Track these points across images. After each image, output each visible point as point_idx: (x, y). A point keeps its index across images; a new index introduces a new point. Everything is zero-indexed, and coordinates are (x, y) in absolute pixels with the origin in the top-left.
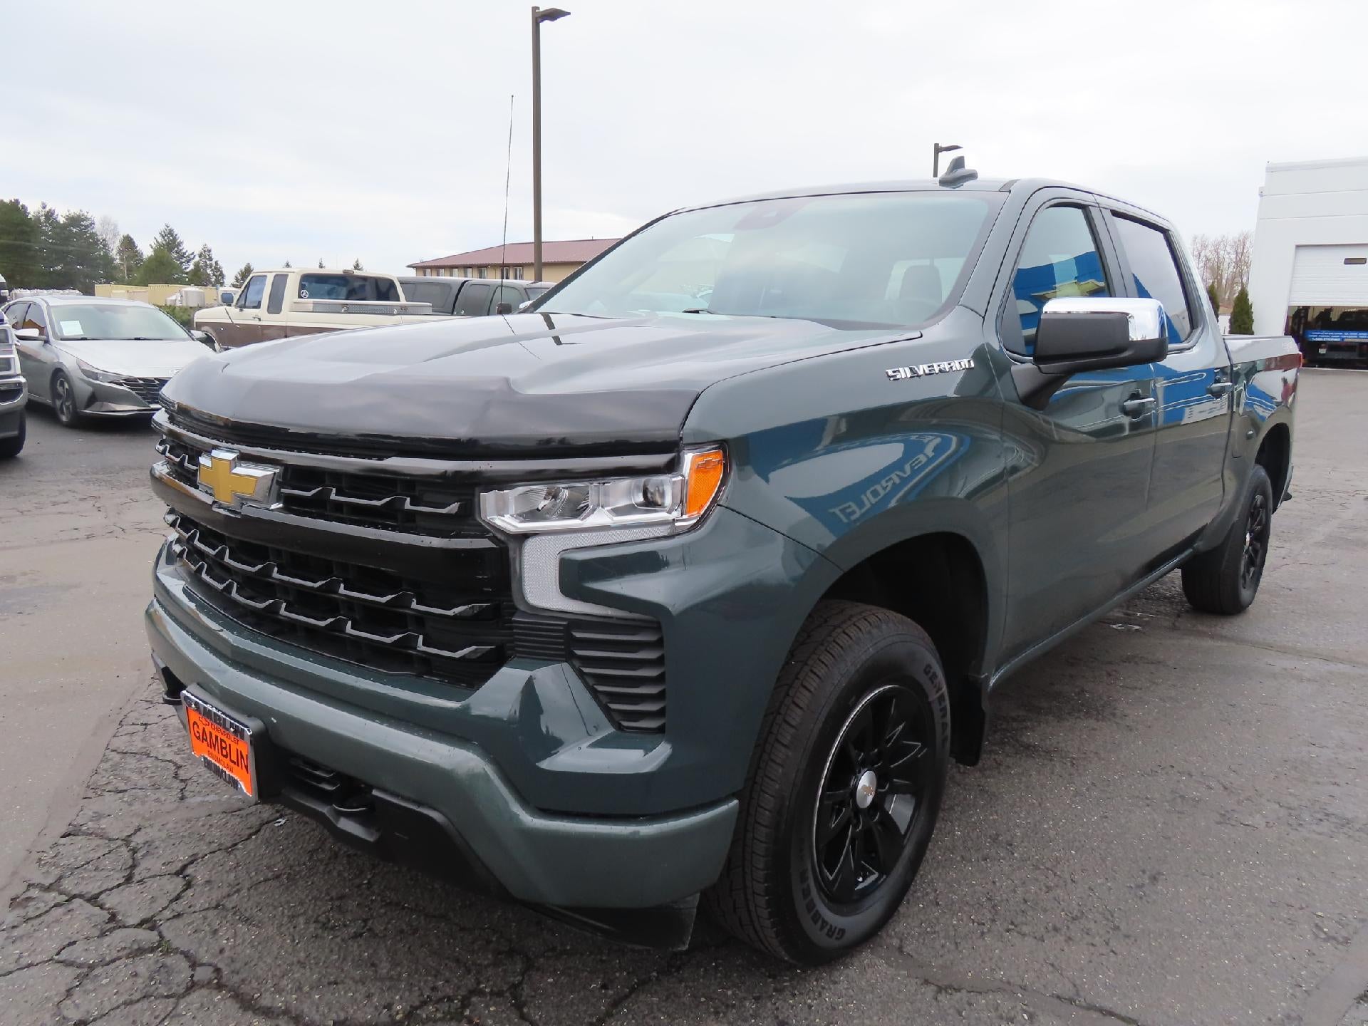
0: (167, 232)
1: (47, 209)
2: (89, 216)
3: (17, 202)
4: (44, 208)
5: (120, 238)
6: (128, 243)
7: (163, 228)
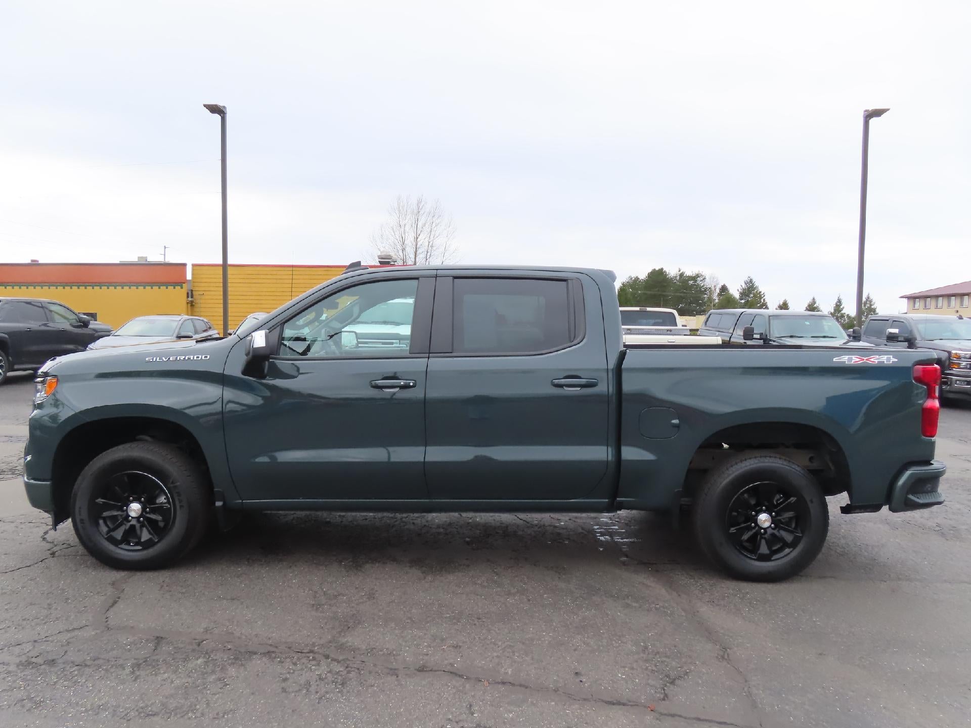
0: (748, 281)
1: (681, 272)
2: (703, 274)
3: (662, 269)
4: (680, 271)
5: (719, 286)
6: (724, 289)
7: (746, 279)
